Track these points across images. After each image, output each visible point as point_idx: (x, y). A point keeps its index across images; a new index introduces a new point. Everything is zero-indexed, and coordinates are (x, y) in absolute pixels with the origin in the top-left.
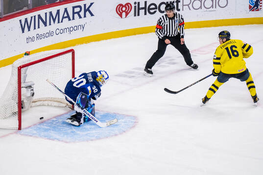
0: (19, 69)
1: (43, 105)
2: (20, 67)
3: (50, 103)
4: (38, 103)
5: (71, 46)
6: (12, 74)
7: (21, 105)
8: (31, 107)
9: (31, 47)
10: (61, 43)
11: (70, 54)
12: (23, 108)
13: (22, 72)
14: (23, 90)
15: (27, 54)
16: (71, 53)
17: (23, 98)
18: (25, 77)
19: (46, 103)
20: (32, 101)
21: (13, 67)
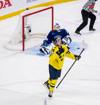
1: (36, 37)
2: (24, 16)
3: (40, 36)
4: (33, 36)
5: (51, 5)
6: (19, 20)
7: (24, 37)
8: (30, 38)
9: (29, 5)
10: (45, 3)
11: (51, 9)
12: (25, 39)
13: (25, 19)
15: (27, 9)
17: (25, 33)
19: (38, 36)
20: (30, 35)
21: (20, 16)
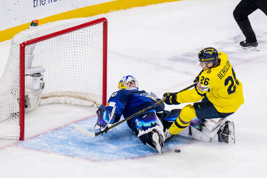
0: (23, 47)
1: (59, 103)
2: (24, 43)
3: (68, 100)
4: (50, 100)
5: (101, 13)
6: (11, 53)
7: (23, 103)
8: (40, 105)
9: (41, 13)
10: (86, 8)
11: (101, 25)
12: (26, 107)
13: (26, 52)
14: (28, 80)
15: (34, 24)
16: (102, 23)
18: (31, 59)
19: (62, 99)
20: (41, 96)
21: (13, 43)
